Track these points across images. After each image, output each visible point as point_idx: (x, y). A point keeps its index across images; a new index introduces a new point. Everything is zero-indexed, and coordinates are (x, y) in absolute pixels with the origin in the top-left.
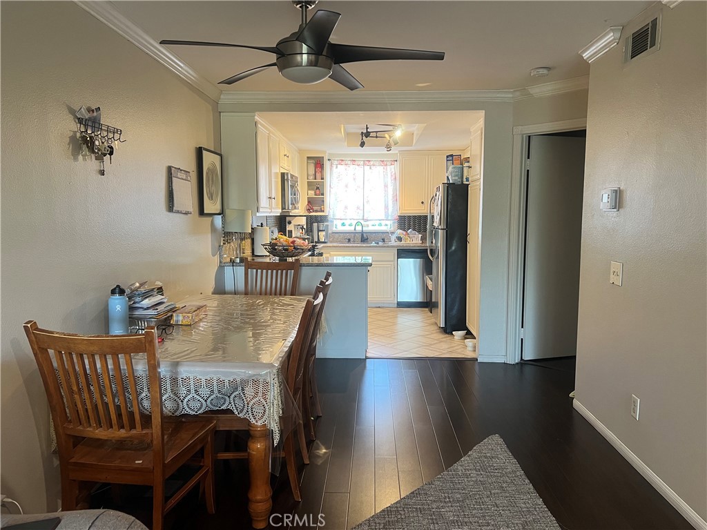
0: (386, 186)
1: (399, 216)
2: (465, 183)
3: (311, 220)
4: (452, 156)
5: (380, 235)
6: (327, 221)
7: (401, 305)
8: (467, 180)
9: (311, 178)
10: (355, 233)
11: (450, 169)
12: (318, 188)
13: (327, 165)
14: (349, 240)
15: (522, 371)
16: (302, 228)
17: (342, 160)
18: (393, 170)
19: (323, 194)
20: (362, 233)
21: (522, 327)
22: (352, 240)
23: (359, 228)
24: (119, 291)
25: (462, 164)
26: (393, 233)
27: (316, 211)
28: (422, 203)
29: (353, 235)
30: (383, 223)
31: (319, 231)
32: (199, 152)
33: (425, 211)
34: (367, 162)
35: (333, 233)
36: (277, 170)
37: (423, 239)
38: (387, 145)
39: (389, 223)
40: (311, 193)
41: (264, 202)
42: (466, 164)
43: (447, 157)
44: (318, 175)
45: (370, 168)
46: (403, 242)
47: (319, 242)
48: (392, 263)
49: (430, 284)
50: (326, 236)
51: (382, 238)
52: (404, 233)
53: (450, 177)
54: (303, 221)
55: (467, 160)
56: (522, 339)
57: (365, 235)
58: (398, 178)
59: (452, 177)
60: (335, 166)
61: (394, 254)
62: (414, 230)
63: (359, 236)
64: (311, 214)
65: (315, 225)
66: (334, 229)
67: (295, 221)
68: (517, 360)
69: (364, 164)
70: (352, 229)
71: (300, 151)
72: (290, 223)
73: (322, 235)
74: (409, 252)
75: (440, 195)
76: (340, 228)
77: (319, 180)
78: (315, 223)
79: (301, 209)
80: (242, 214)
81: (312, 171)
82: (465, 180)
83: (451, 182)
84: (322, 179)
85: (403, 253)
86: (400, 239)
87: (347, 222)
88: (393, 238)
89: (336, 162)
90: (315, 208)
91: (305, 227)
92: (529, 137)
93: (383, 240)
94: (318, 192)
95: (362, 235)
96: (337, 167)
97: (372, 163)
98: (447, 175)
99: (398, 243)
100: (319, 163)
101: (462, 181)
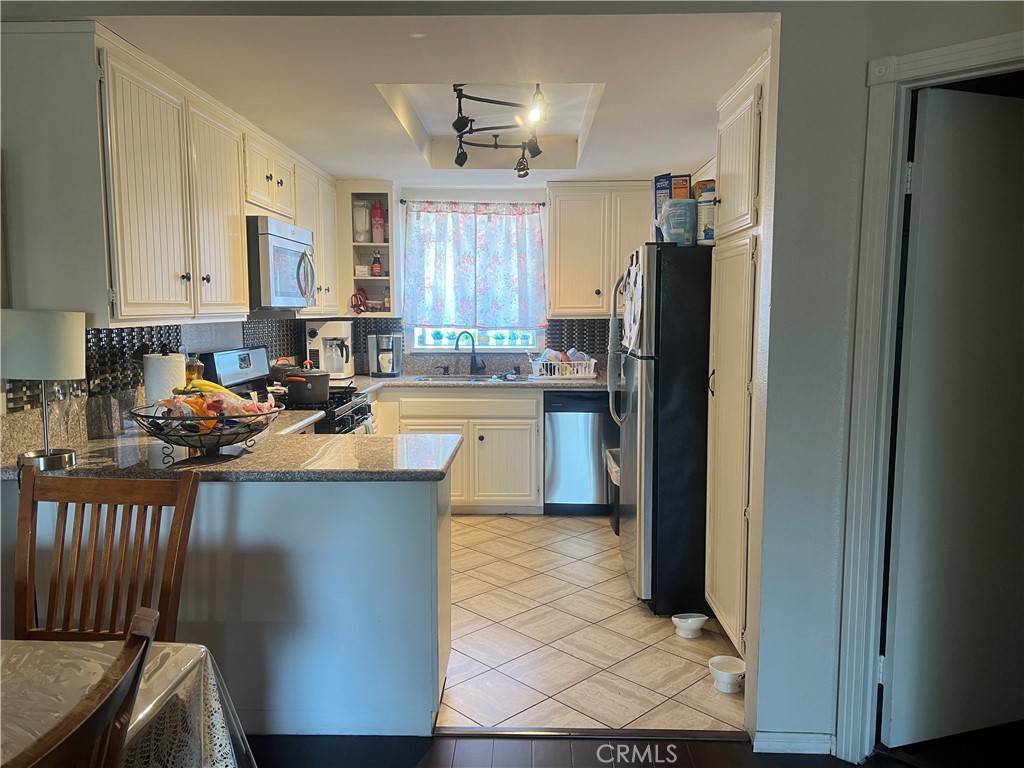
0: (522, 258)
1: (549, 321)
2: (703, 242)
3: (362, 329)
4: (667, 177)
5: (512, 359)
6: (399, 329)
7: (552, 511)
8: (709, 234)
9: (362, 241)
10: (458, 355)
11: (665, 208)
12: (377, 260)
13: (396, 212)
14: (446, 370)
16: (342, 345)
17: (431, 203)
18: (537, 224)
19: (387, 274)
20: (473, 355)
21: (882, 652)
22: (452, 369)
23: (465, 345)
25: (692, 196)
26: (537, 355)
27: (373, 309)
28: (598, 292)
29: (454, 359)
30: (520, 333)
31: (380, 351)
33: (604, 310)
34: (482, 208)
35: (412, 354)
37: (600, 369)
38: (520, 163)
39: (531, 333)
40: (363, 272)
41: (155, 287)
42: (706, 196)
43: (658, 179)
44: (378, 233)
45: (489, 219)
46: (557, 375)
47: (378, 374)
48: (535, 421)
49: (614, 471)
50: (395, 363)
51: (515, 365)
52: (560, 355)
53: (664, 230)
54: (344, 331)
55: (708, 185)
56: (881, 687)
57: (479, 359)
58: (546, 242)
59: (669, 228)
60: (414, 215)
61: (538, 403)
62: (581, 349)
63: (467, 362)
64: (363, 315)
65: (372, 338)
66: (416, 346)
67: (327, 331)
69: (476, 212)
70: (451, 347)
71: (336, 181)
72: (313, 334)
73: (387, 360)
74: (569, 397)
75: (639, 272)
76: (430, 344)
77: (378, 243)
78: (371, 333)
81: (363, 224)
82: (701, 235)
83: (667, 239)
84: (386, 240)
85: (558, 400)
86: (550, 369)
87: (443, 332)
88: (537, 366)
89: (416, 207)
90: (370, 303)
91: (349, 343)
92: (916, 93)
93: (517, 370)
94: (377, 269)
95: (474, 360)
96: (418, 217)
97: (492, 209)
98: (656, 222)
99: (547, 379)
100: (376, 206)
101: (695, 239)
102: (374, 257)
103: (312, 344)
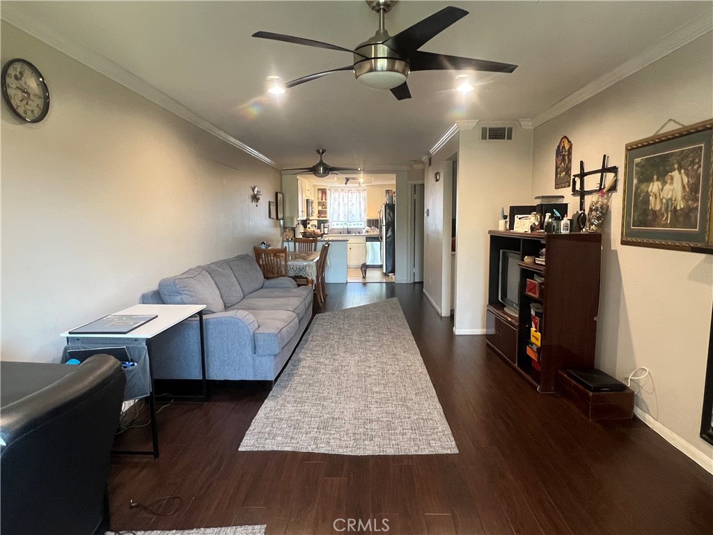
0: (360, 204)
1: (367, 220)
3: (320, 222)
4: (388, 190)
5: (358, 229)
6: (329, 222)
9: (320, 200)
10: (344, 229)
11: (387, 197)
13: (328, 192)
14: (341, 232)
15: (414, 286)
16: (315, 226)
17: (336, 190)
18: (364, 195)
19: (326, 208)
20: (348, 229)
21: (414, 267)
23: (346, 227)
24: (263, 243)
26: (364, 229)
28: (379, 212)
29: (342, 230)
30: (360, 223)
31: (324, 228)
32: (277, 194)
34: (349, 191)
35: (332, 229)
36: (305, 198)
37: (377, 231)
39: (363, 223)
40: (320, 208)
41: (300, 214)
42: (394, 195)
43: (386, 191)
44: (324, 198)
45: (352, 194)
47: (324, 234)
48: (363, 244)
50: (328, 230)
52: (369, 228)
53: (387, 201)
54: (316, 223)
55: (394, 193)
56: (414, 273)
60: (332, 193)
61: (365, 240)
62: (374, 227)
63: (346, 230)
64: (320, 219)
65: (322, 225)
66: (333, 227)
67: (312, 223)
68: (412, 281)
70: (342, 227)
71: (314, 186)
73: (326, 230)
74: (372, 238)
76: (336, 227)
77: (324, 201)
78: (322, 223)
79: (315, 217)
80: (292, 219)
81: (320, 196)
84: (326, 199)
85: (370, 239)
86: (368, 232)
87: (340, 223)
88: (364, 231)
89: (333, 191)
90: (322, 216)
91: (317, 225)
92: (415, 186)
93: (359, 233)
94: (323, 207)
97: (352, 191)
99: (367, 234)
100: (324, 192)
101: (392, 203)
102: (323, 204)
103: (308, 226)
